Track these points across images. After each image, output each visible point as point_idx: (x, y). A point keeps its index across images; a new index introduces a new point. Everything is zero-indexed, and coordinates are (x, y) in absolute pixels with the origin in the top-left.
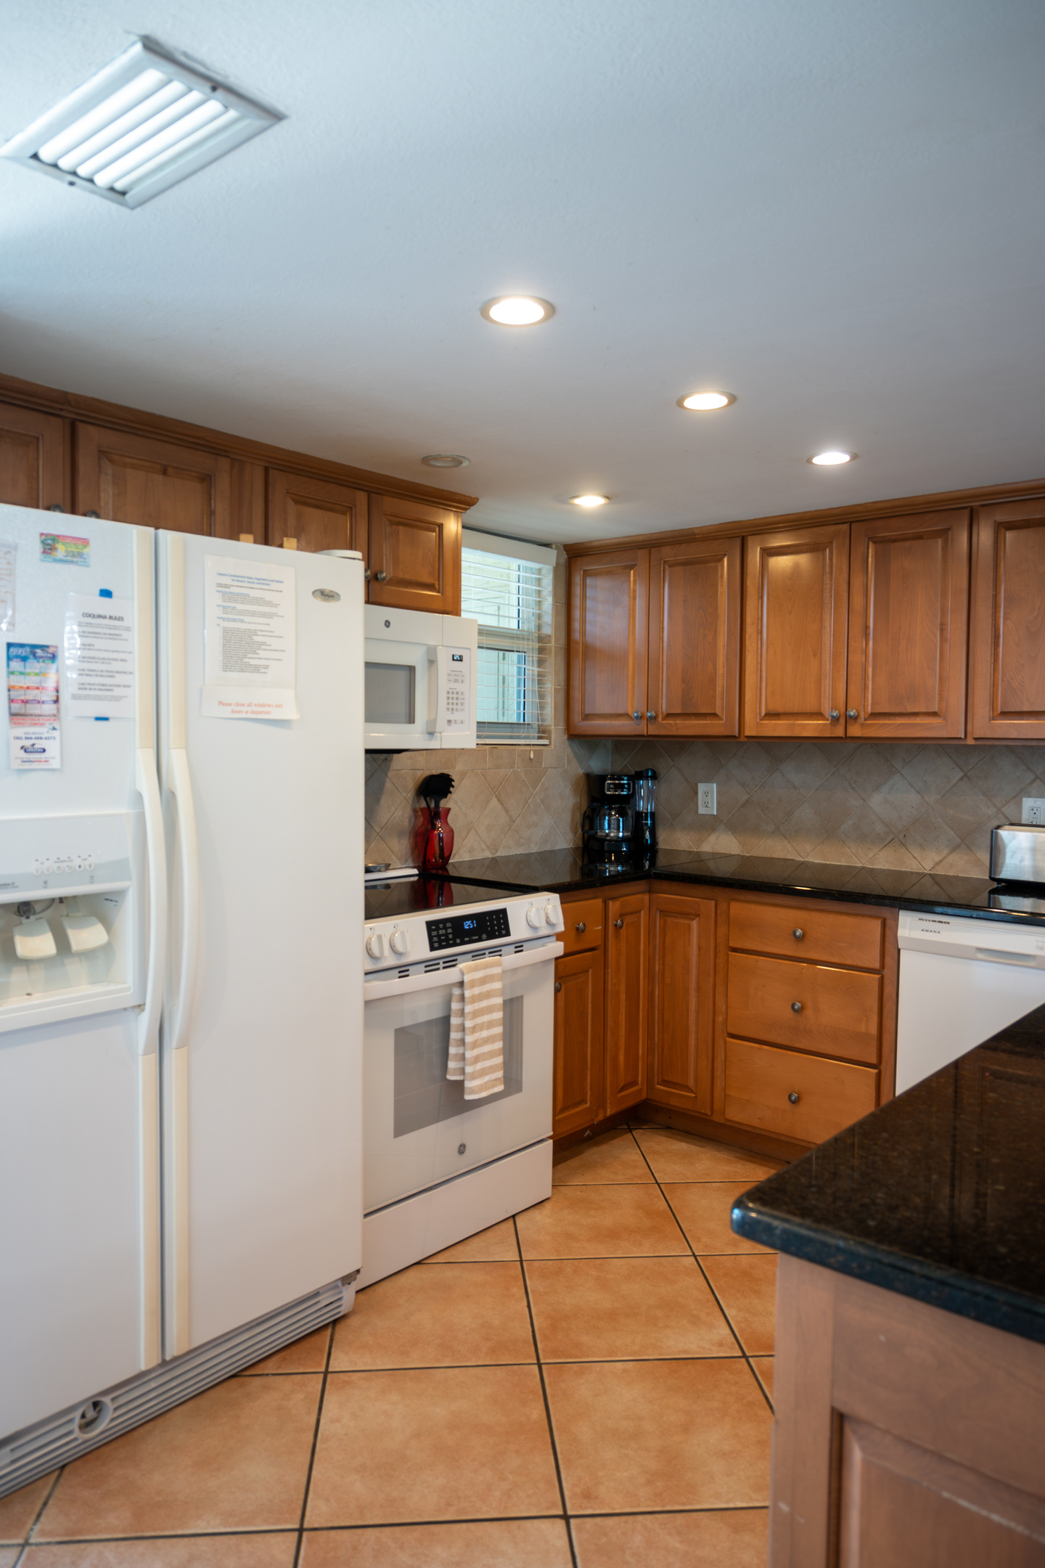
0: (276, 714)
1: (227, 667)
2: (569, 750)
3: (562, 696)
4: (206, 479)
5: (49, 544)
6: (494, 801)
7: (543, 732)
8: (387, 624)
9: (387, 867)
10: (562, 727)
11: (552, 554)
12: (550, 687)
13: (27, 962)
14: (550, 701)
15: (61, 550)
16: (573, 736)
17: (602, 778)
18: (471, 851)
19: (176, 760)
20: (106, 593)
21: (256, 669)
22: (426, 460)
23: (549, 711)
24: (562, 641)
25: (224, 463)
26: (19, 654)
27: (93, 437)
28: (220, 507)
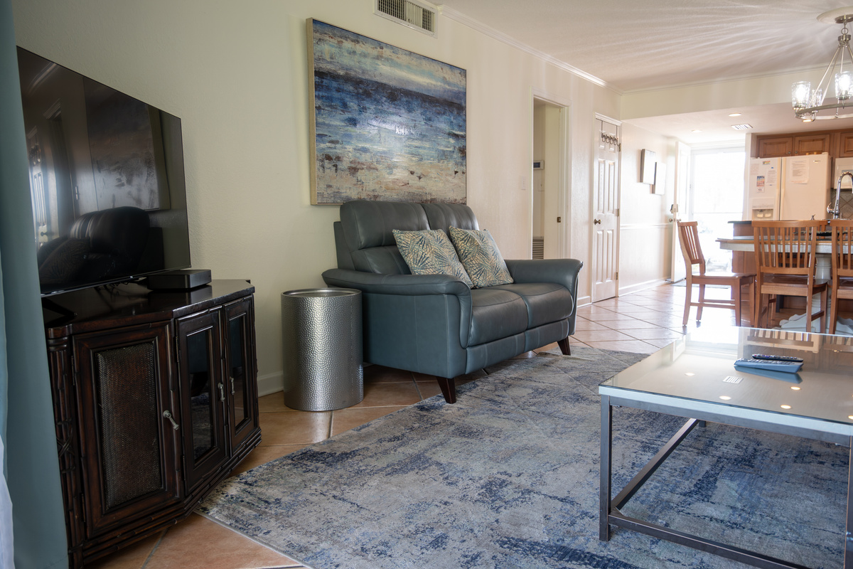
0: (803, 182)
1: (794, 176)
4: (822, 140)
5: (764, 163)
15: (766, 163)
19: (782, 190)
20: (772, 168)
21: (800, 176)
25: (828, 135)
26: (759, 177)
27: (798, 139)
28: (827, 144)
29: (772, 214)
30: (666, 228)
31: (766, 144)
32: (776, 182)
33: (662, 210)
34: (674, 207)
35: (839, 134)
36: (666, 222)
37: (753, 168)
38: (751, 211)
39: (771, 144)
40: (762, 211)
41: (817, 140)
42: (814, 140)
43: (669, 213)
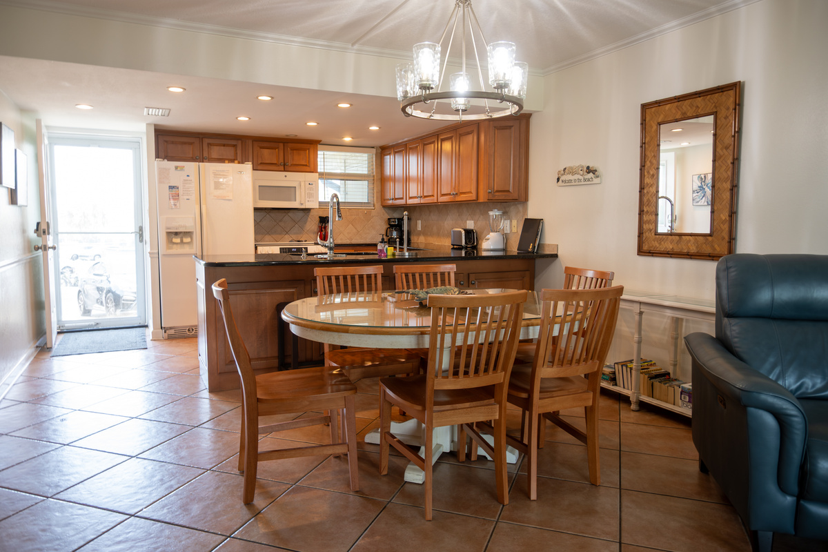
0: (227, 198)
1: (215, 189)
2: (383, 211)
3: (379, 194)
4: (235, 146)
5: (176, 168)
6: (351, 225)
7: (374, 206)
8: (286, 176)
9: (306, 241)
10: (380, 203)
11: (374, 150)
12: (375, 191)
13: (177, 244)
14: (375, 195)
15: (179, 169)
16: (384, 207)
17: (389, 219)
18: (341, 239)
19: (203, 208)
20: (188, 176)
21: (223, 189)
22: (287, 136)
23: (375, 198)
24: (380, 177)
25: (240, 142)
26: (171, 188)
27: (206, 141)
28: (239, 152)
29: (192, 239)
30: (30, 262)
31: (166, 142)
32: (194, 197)
33: (24, 231)
34: (43, 226)
35: (250, 142)
36: (30, 251)
37: (163, 174)
38: (165, 234)
39: (173, 143)
40: (176, 234)
41: (228, 145)
42: (224, 145)
43: (32, 235)
